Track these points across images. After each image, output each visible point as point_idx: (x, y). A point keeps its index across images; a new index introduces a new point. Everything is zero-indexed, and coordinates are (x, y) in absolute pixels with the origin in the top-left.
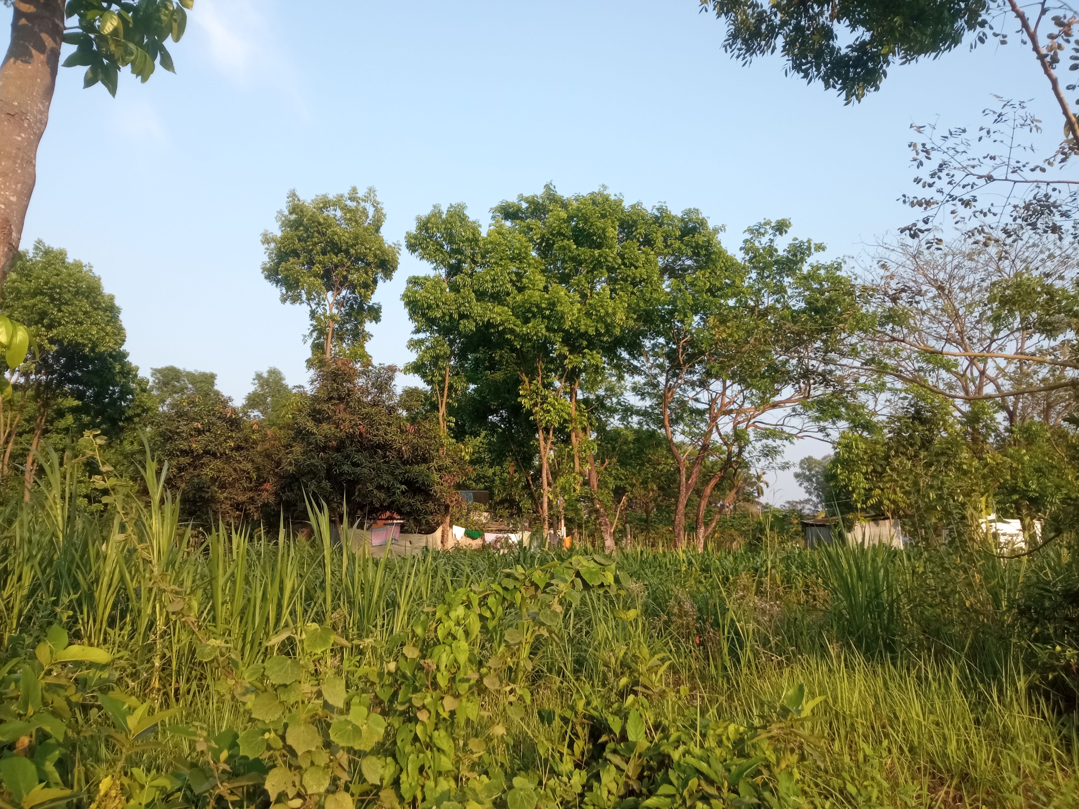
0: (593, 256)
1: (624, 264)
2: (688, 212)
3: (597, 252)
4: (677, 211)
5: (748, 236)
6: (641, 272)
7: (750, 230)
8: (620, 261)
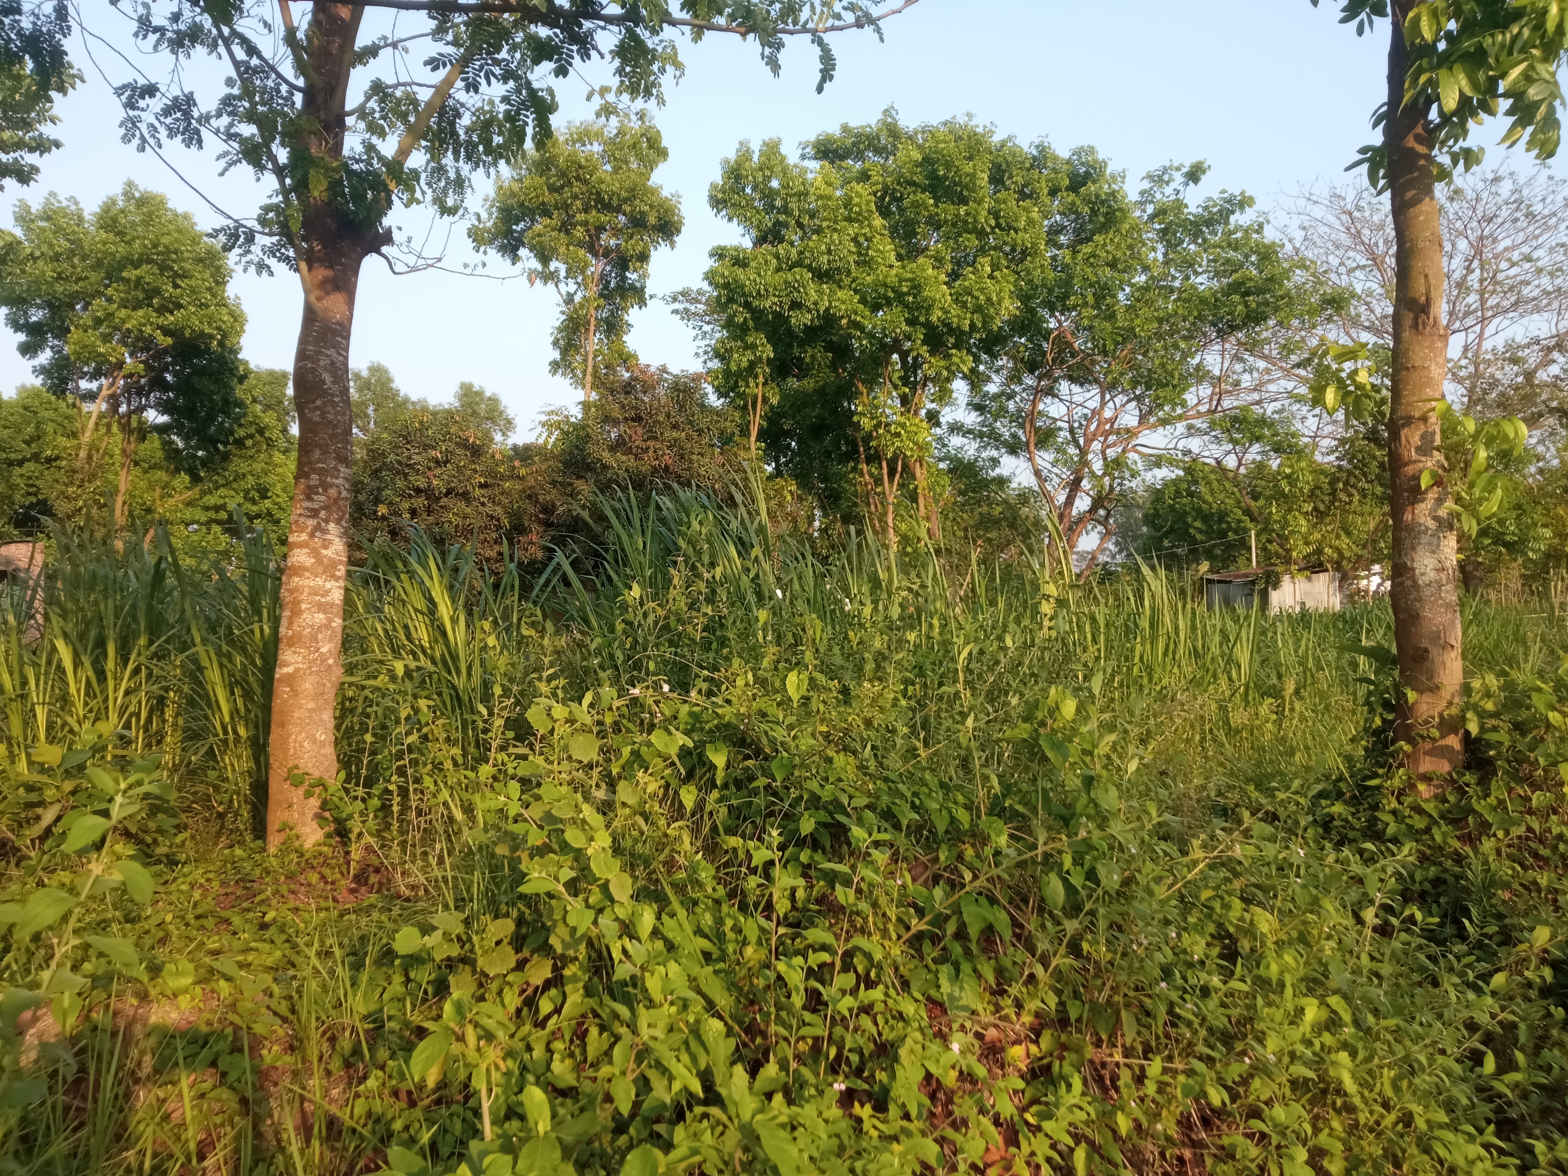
0: (957, 216)
1: (998, 225)
2: (1078, 152)
3: (962, 210)
4: (1063, 150)
5: (1146, 185)
6: (1024, 238)
7: (1150, 177)
8: (993, 223)
